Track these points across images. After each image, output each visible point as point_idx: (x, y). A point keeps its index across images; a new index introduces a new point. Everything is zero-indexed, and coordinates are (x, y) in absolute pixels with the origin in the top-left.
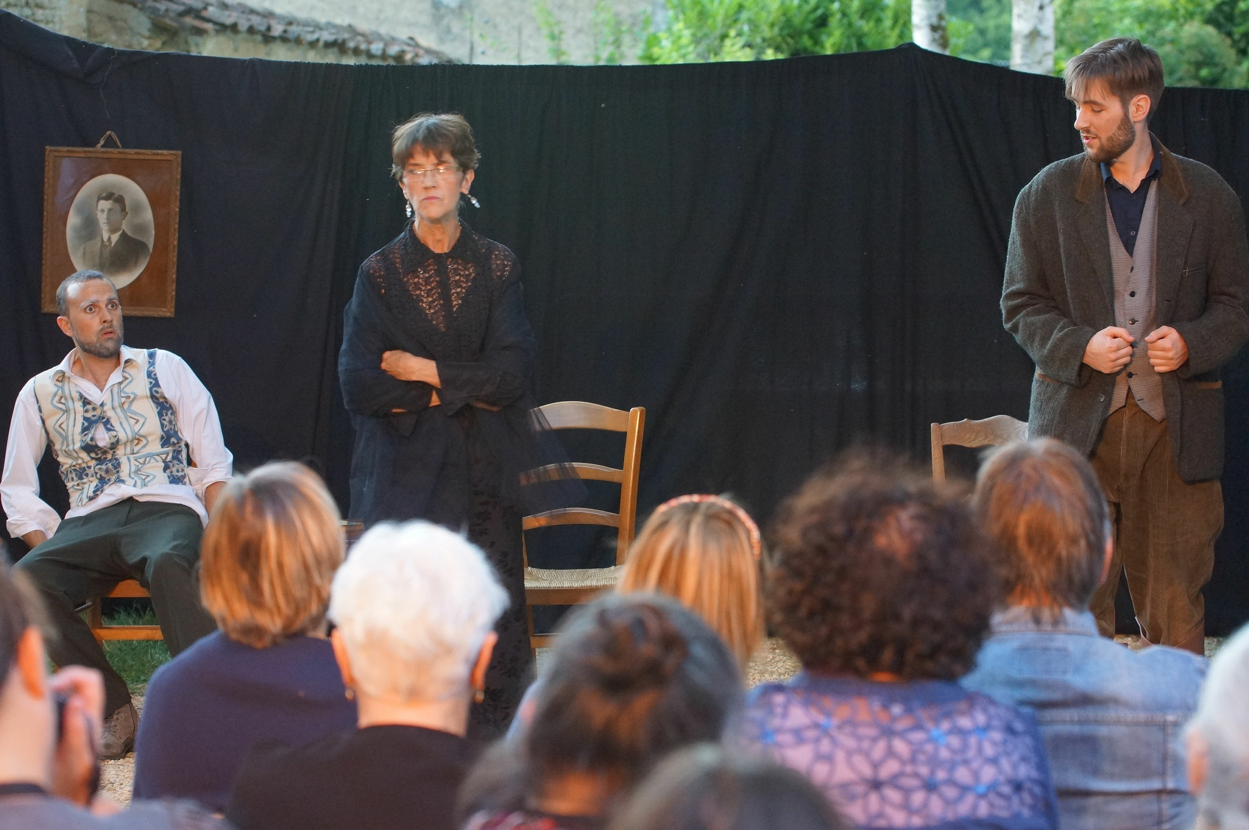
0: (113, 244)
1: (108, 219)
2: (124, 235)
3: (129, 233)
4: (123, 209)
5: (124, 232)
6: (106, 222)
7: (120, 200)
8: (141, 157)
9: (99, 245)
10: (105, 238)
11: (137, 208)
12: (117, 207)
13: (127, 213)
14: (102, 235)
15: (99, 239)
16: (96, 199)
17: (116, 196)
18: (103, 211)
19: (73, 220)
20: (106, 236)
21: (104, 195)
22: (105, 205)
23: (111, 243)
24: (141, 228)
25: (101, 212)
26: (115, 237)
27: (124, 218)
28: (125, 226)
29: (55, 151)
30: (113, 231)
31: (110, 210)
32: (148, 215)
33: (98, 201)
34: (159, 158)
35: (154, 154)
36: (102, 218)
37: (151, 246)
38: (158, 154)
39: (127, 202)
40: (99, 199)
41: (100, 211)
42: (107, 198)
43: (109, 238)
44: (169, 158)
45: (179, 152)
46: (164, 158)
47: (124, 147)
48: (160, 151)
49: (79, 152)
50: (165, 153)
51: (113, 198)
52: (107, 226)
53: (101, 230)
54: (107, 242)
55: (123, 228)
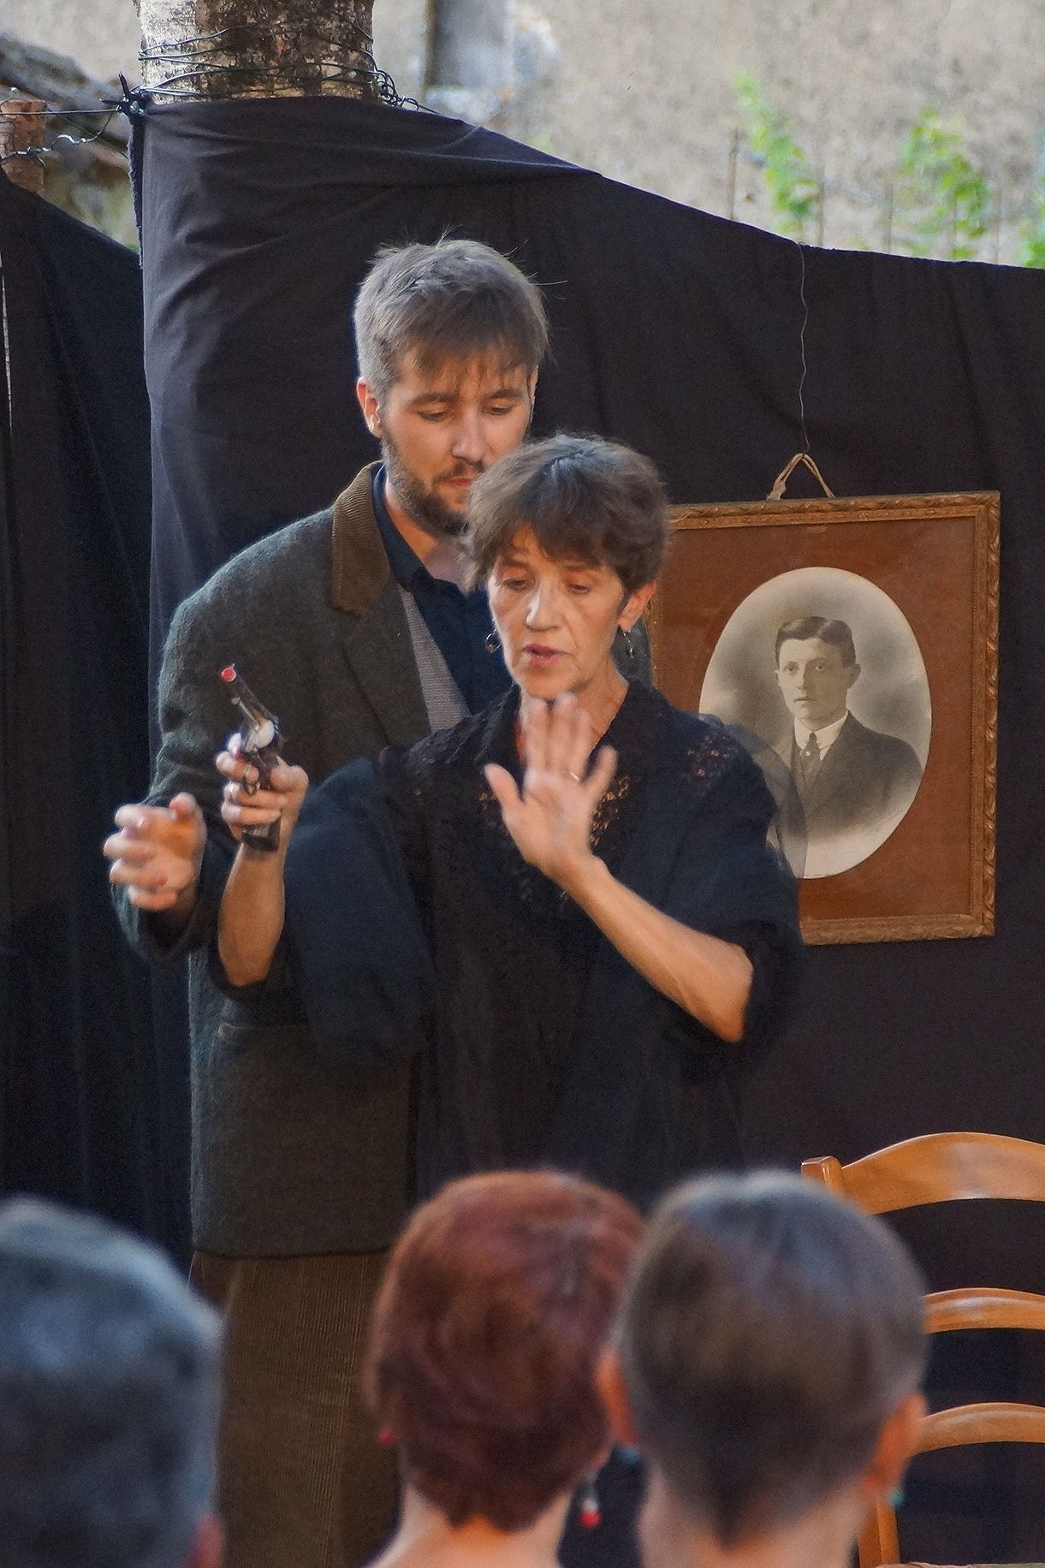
0: (822, 756)
1: (808, 687)
2: (852, 729)
3: (866, 723)
4: (849, 658)
5: (851, 723)
6: (802, 694)
7: (838, 636)
8: (895, 515)
10: (802, 742)
11: (884, 651)
12: (834, 653)
13: (858, 668)
14: (794, 730)
15: (785, 744)
16: (774, 639)
17: (827, 624)
18: (792, 667)
20: (802, 734)
21: (795, 625)
22: (799, 651)
23: (819, 751)
24: (895, 707)
25: (787, 673)
26: (828, 736)
27: (853, 678)
28: (855, 704)
30: (821, 720)
31: (810, 665)
32: (914, 669)
33: (778, 646)
34: (942, 513)
35: (927, 505)
36: (790, 686)
37: (922, 753)
38: (937, 505)
39: (856, 639)
40: (782, 637)
41: (785, 669)
42: (802, 634)
43: (813, 737)
44: (966, 512)
45: (995, 496)
46: (953, 512)
47: (837, 494)
48: (943, 497)
49: (728, 514)
50: (955, 501)
51: (820, 632)
52: (803, 706)
53: (788, 718)
54: (806, 750)
55: (848, 707)
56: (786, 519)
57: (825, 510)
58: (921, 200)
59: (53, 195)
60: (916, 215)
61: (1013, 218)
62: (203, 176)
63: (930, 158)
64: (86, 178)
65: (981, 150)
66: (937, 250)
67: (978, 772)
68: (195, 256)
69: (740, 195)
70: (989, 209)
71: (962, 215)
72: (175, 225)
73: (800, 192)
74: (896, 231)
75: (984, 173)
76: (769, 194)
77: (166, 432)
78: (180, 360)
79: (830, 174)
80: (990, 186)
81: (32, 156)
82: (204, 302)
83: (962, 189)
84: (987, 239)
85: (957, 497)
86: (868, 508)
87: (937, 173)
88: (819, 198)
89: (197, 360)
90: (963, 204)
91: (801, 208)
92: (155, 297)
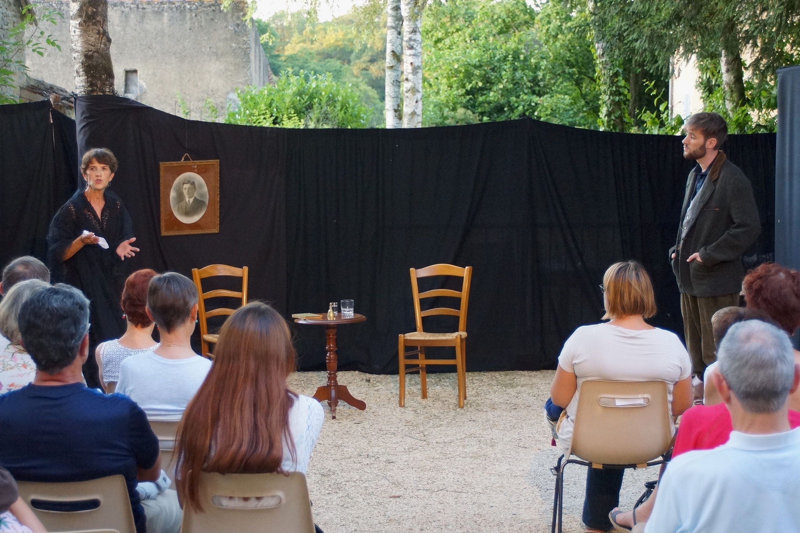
0: (191, 203)
1: (188, 192)
2: (195, 199)
3: (198, 198)
4: (195, 188)
6: (187, 194)
7: (193, 183)
9: (184, 204)
10: (187, 201)
11: (201, 186)
12: (192, 186)
15: (184, 201)
16: (182, 184)
17: (191, 182)
18: (185, 189)
19: (173, 194)
20: (187, 199)
21: (186, 182)
22: (187, 186)
24: (202, 195)
26: (191, 200)
27: (195, 191)
28: (196, 195)
29: (164, 164)
30: (190, 197)
31: (189, 188)
32: (206, 189)
34: (210, 163)
35: (207, 162)
36: (185, 192)
37: (207, 203)
39: (196, 185)
40: (184, 184)
43: (189, 200)
44: (214, 163)
45: (218, 160)
46: (212, 163)
47: (193, 160)
48: (210, 161)
49: (175, 163)
50: (212, 161)
53: (185, 197)
55: (195, 195)
56: (184, 164)
57: (190, 163)
58: (207, 113)
59: (62, 111)
60: (206, 115)
61: (222, 115)
62: (87, 108)
63: (208, 106)
64: (67, 108)
65: (216, 104)
66: (209, 120)
67: (216, 205)
68: (85, 121)
69: (177, 111)
70: (218, 114)
71: (213, 115)
72: (82, 116)
73: (187, 111)
74: (203, 117)
75: (217, 108)
76: (182, 111)
77: (81, 150)
78: (83, 138)
79: (192, 108)
80: (218, 110)
81: (58, 105)
82: (87, 128)
83: (213, 111)
84: (217, 119)
86: (197, 163)
87: (209, 108)
88: (190, 112)
89: (85, 138)
90: (213, 113)
91: (187, 114)
92: (78, 127)
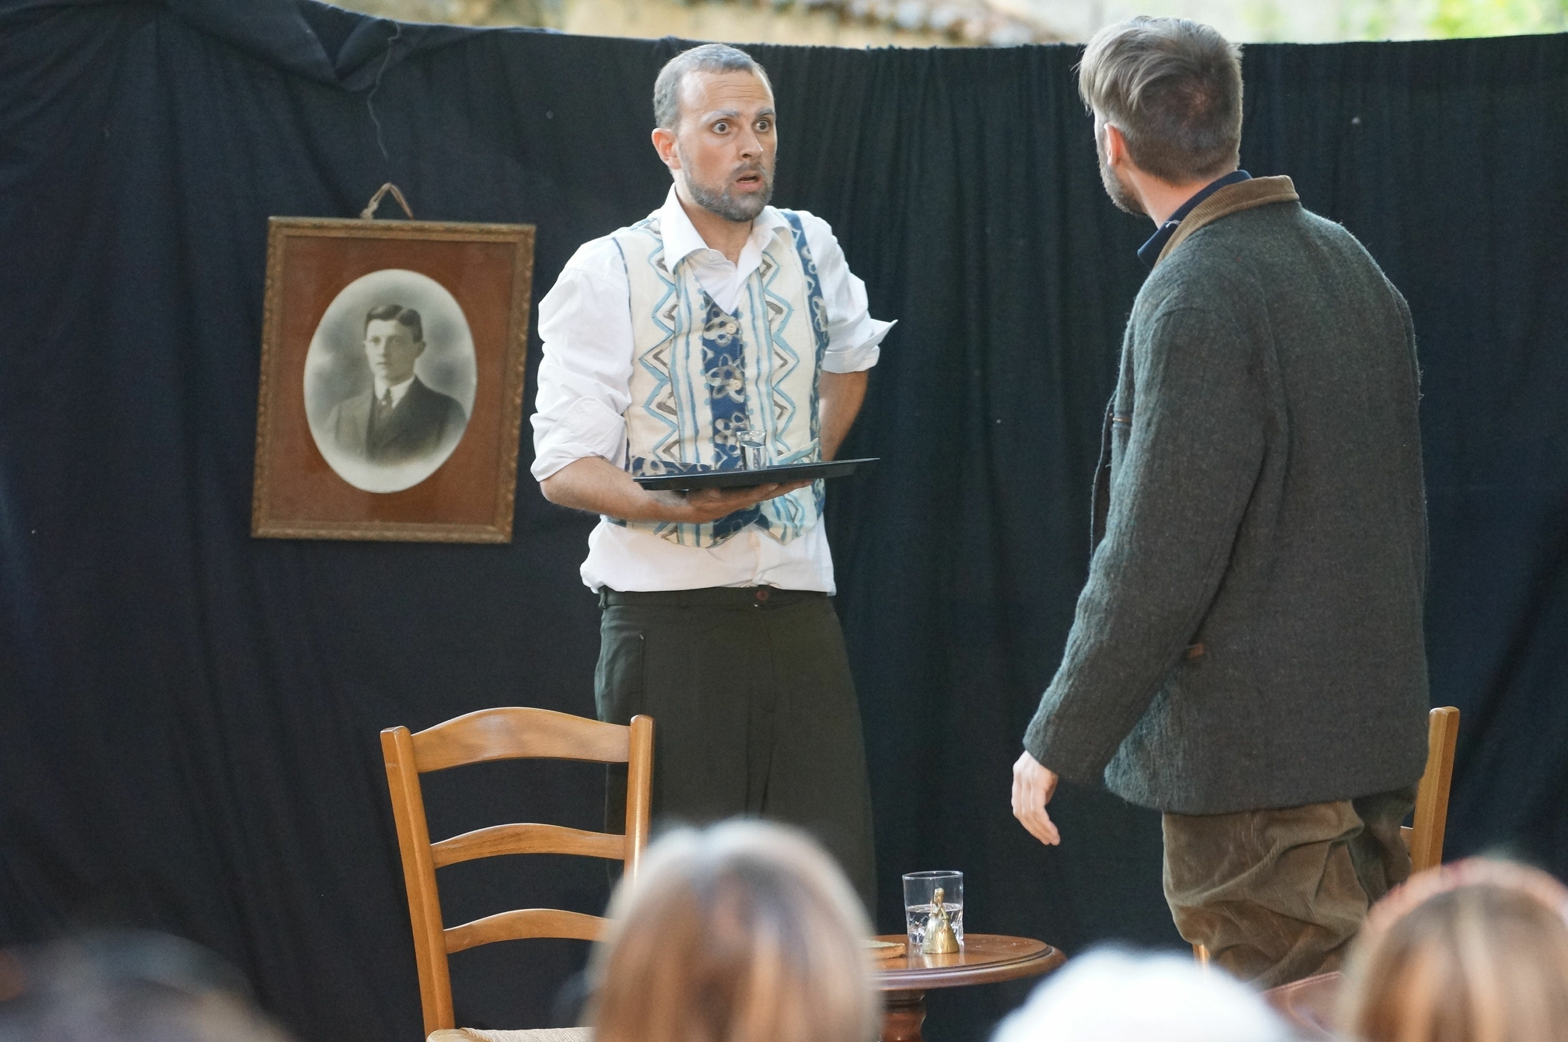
0: (394, 404)
1: (387, 355)
2: (417, 386)
3: (428, 384)
4: (418, 337)
5: (417, 382)
7: (411, 320)
8: (458, 236)
9: (367, 406)
10: (380, 392)
11: (445, 335)
12: (408, 331)
13: (424, 345)
14: (374, 387)
15: (367, 394)
16: (364, 319)
17: (403, 312)
18: (376, 340)
19: (317, 358)
20: (381, 389)
21: (380, 310)
22: (383, 328)
23: (392, 402)
24: (449, 374)
25: (373, 344)
26: (399, 391)
27: (420, 350)
28: (420, 369)
29: (288, 226)
31: (390, 339)
32: (466, 348)
33: (367, 324)
34: (491, 238)
35: (483, 231)
36: (374, 354)
37: (468, 408)
38: (489, 232)
39: (426, 324)
40: (370, 317)
41: (372, 340)
42: (386, 316)
43: (388, 392)
44: (510, 239)
45: (531, 228)
46: (501, 239)
47: (418, 218)
48: (494, 226)
49: (335, 227)
50: (503, 230)
51: (398, 316)
52: (383, 368)
53: (371, 377)
54: (384, 399)
55: (416, 372)
56: (378, 235)
57: (404, 228)
85: (504, 227)
86: (438, 228)
